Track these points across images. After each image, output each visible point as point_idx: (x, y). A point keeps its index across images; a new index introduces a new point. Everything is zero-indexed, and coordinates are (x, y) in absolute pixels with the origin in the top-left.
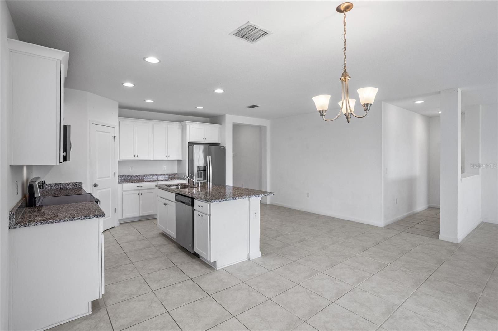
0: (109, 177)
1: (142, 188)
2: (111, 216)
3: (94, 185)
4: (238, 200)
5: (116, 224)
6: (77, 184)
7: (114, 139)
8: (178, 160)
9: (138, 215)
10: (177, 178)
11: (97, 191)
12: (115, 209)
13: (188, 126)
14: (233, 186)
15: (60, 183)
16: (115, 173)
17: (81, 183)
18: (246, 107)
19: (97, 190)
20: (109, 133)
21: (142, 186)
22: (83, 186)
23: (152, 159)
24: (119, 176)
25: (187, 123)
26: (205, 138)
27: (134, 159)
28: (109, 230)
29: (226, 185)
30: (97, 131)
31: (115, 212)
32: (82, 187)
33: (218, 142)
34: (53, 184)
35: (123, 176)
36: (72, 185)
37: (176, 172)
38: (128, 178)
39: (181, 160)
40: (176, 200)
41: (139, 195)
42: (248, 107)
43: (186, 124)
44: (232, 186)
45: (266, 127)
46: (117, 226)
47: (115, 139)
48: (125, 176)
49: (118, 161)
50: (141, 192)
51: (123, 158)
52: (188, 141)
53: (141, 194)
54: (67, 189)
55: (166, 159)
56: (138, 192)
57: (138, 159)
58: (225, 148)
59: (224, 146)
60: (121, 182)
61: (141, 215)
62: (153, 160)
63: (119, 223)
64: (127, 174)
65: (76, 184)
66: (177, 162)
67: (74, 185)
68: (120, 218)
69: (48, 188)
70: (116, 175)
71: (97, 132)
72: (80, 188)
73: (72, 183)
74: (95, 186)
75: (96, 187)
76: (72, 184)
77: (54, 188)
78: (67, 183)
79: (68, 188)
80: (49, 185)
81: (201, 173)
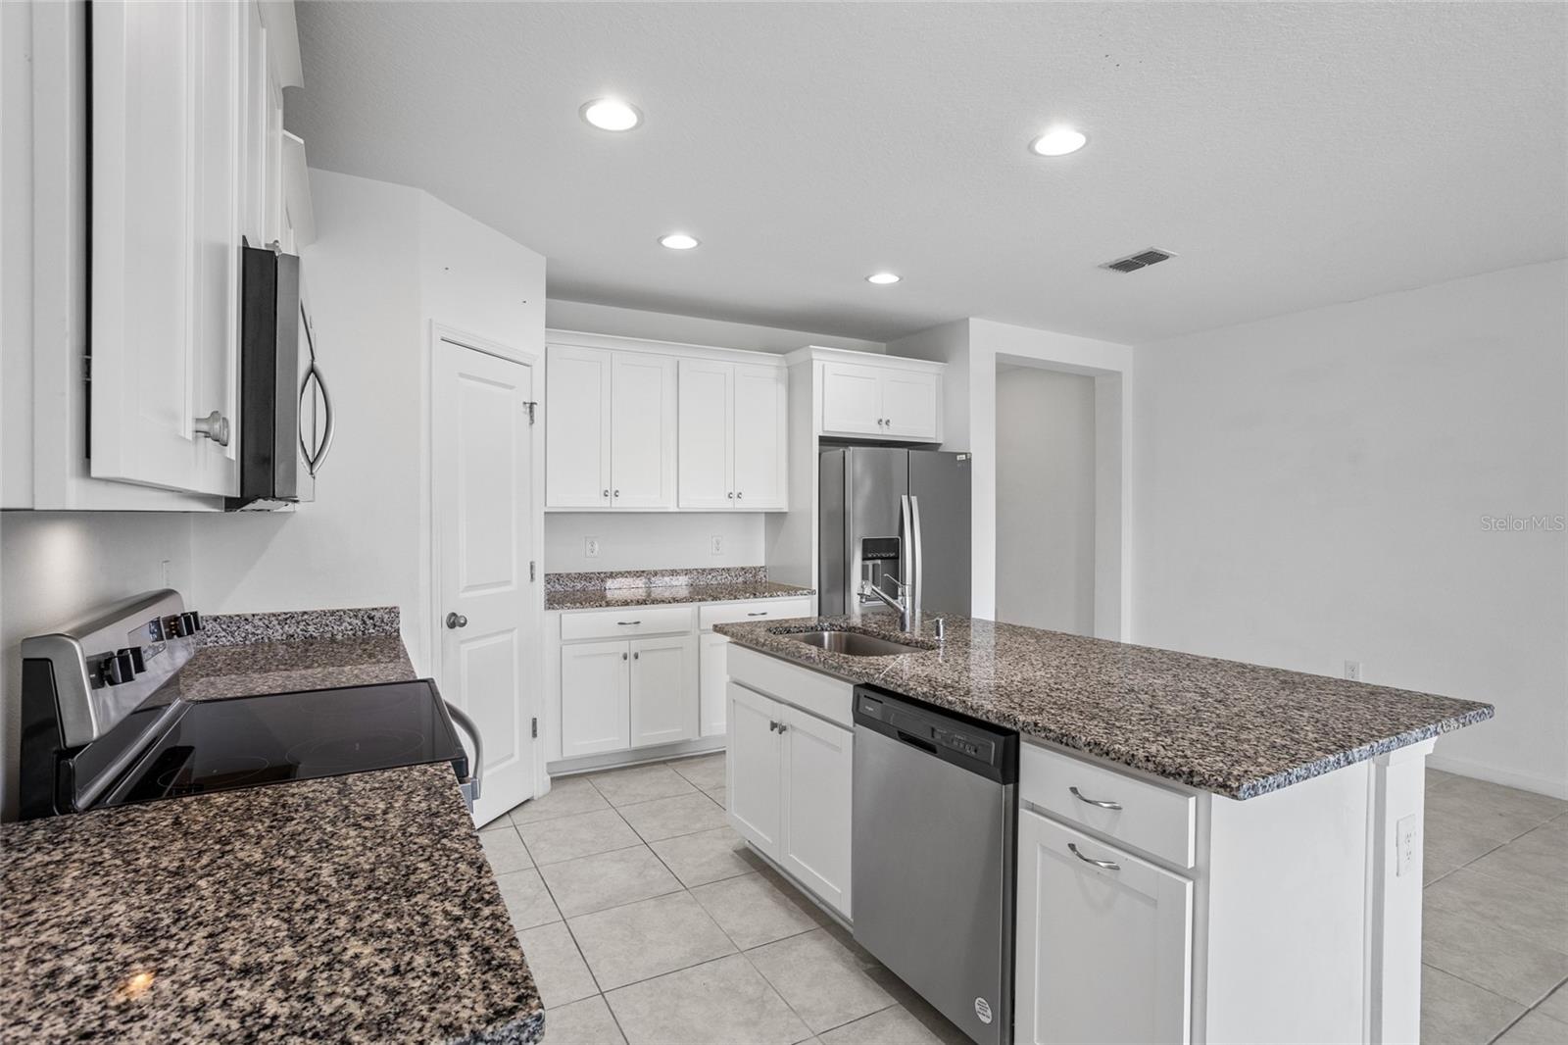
0: (508, 583)
1: (640, 630)
2: (517, 758)
3: (449, 617)
4: (1358, 763)
5: (540, 785)
6: (377, 615)
7: (528, 418)
8: (766, 513)
9: (624, 746)
10: (777, 591)
11: (463, 646)
12: (534, 722)
13: (817, 366)
14: (996, 623)
15: (305, 613)
16: (532, 567)
17: (393, 612)
18: (1100, 266)
19: (462, 642)
20: (511, 388)
21: (638, 623)
22: (401, 625)
23: (673, 508)
24: (549, 578)
25: (815, 356)
26: (884, 421)
27: (604, 504)
28: (512, 814)
29: (974, 615)
30: (461, 375)
31: (535, 734)
32: (398, 631)
33: (934, 436)
34: (274, 615)
35: (559, 576)
36: (355, 621)
37: (761, 562)
38: (579, 586)
39: (786, 513)
40: (860, 718)
41: (625, 658)
42: (1111, 267)
43: (812, 360)
44: (992, 618)
45: (1119, 374)
46: (541, 794)
47: (532, 417)
48: (568, 575)
49: (545, 513)
50: (636, 646)
51: (559, 501)
52: (817, 432)
53: (636, 657)
54: (333, 640)
55: (729, 505)
56: (623, 647)
57: (618, 505)
58: (970, 459)
59: (966, 454)
60: (554, 601)
61: (636, 744)
62: (678, 510)
63: (549, 777)
64: (574, 570)
65: (372, 618)
66: (763, 517)
67: (364, 623)
68: (554, 757)
69: (253, 633)
70: (536, 576)
71: (461, 379)
72: (389, 636)
73: (356, 613)
74: (452, 625)
75: (457, 628)
76: (356, 616)
77: (277, 633)
78: (333, 613)
79: (339, 637)
80: (257, 622)
81: (874, 565)
